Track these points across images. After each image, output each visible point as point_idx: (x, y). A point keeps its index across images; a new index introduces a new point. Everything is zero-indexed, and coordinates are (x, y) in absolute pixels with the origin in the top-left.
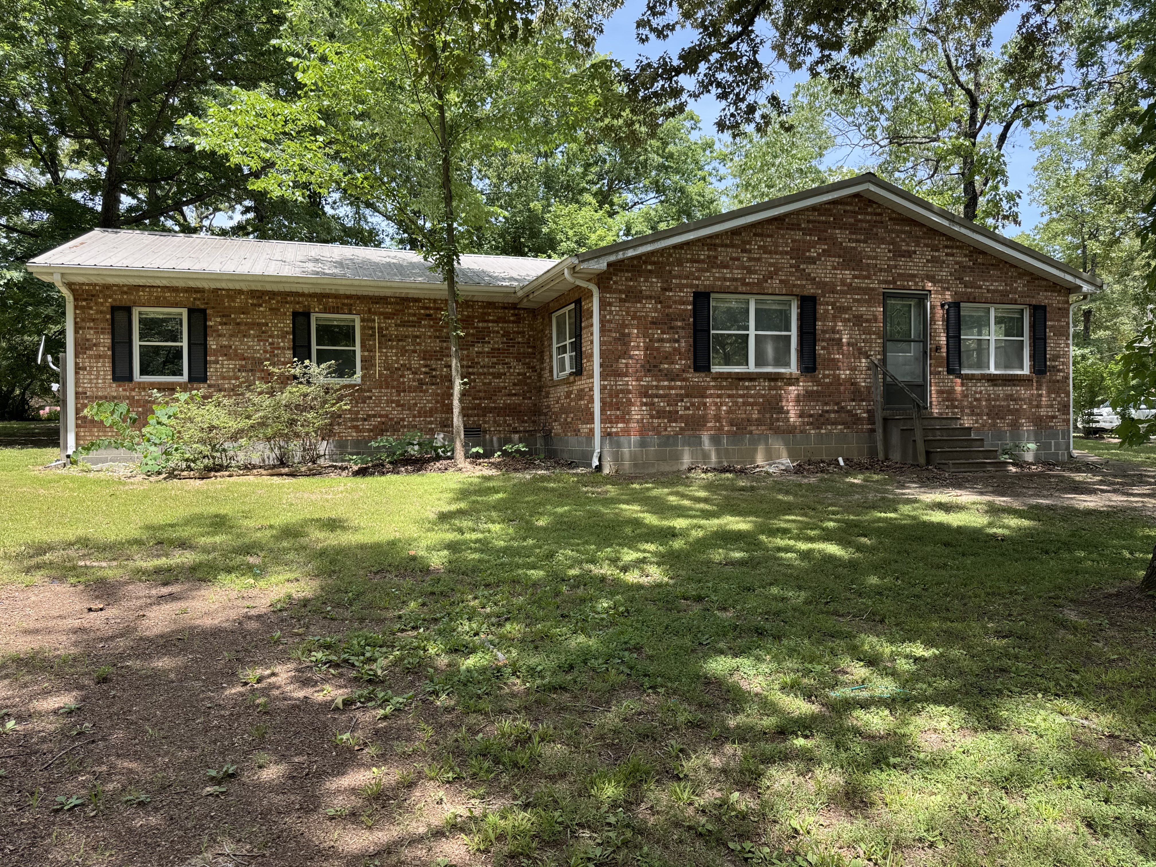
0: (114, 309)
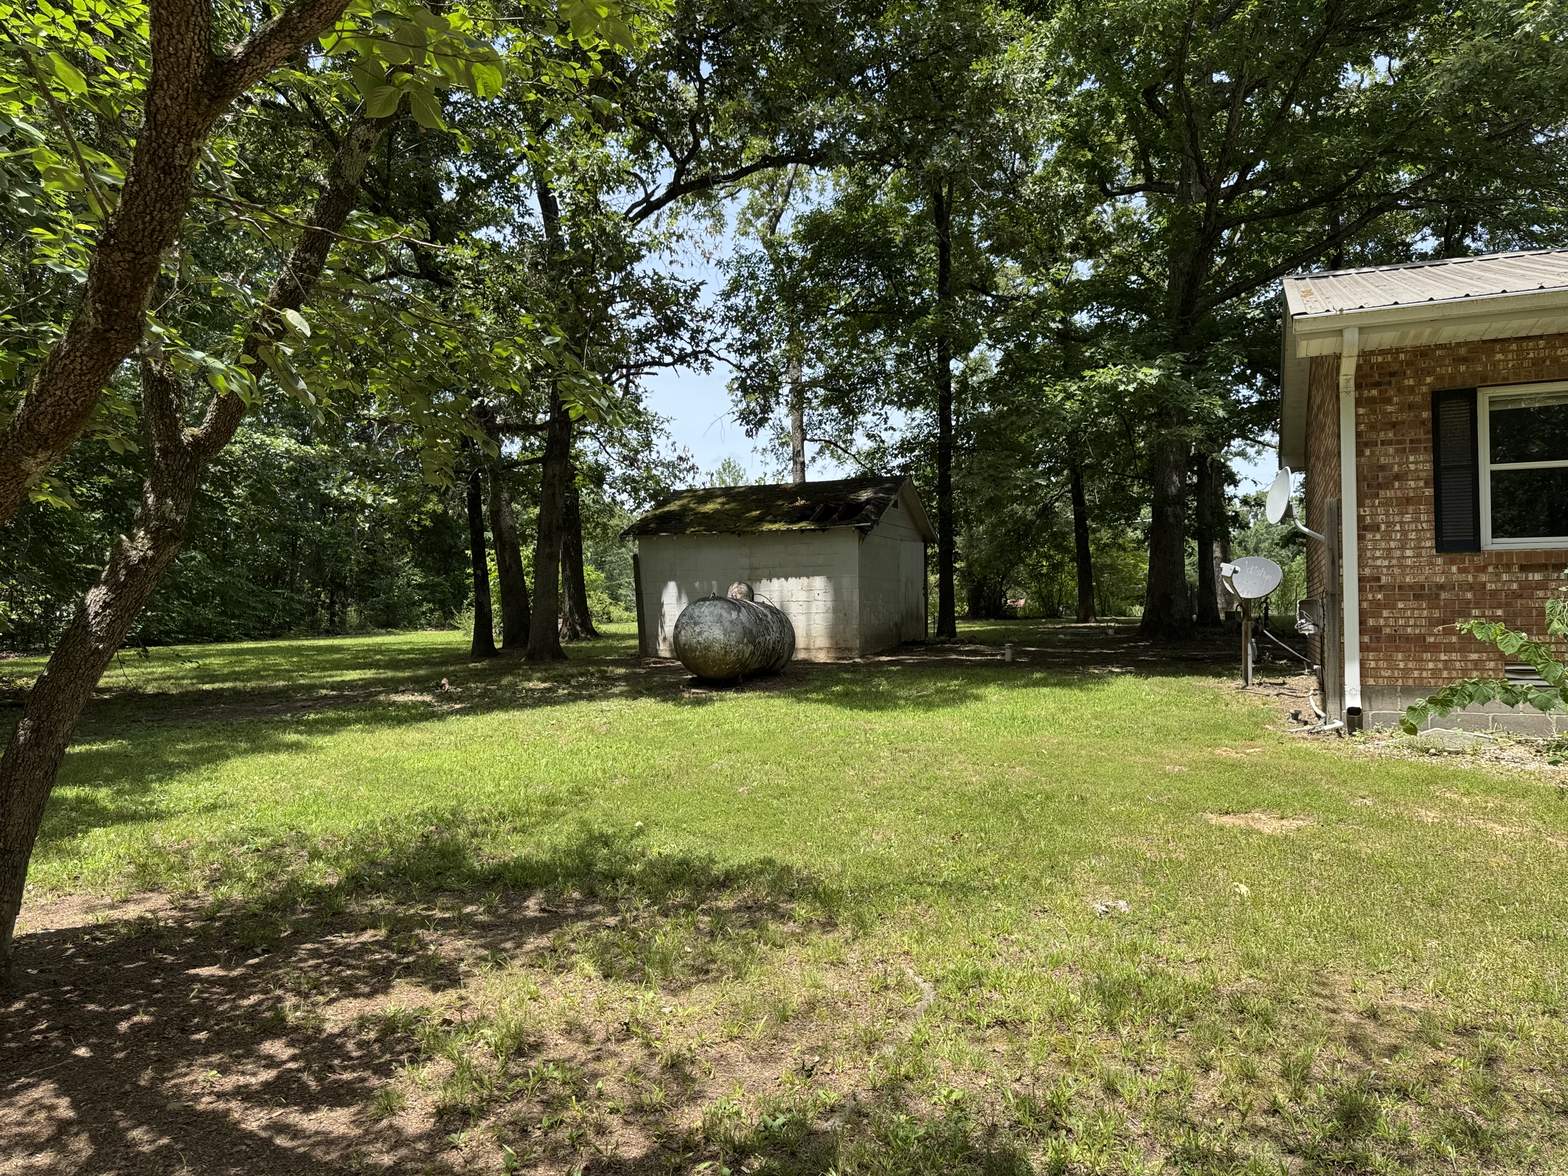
0: (1438, 398)
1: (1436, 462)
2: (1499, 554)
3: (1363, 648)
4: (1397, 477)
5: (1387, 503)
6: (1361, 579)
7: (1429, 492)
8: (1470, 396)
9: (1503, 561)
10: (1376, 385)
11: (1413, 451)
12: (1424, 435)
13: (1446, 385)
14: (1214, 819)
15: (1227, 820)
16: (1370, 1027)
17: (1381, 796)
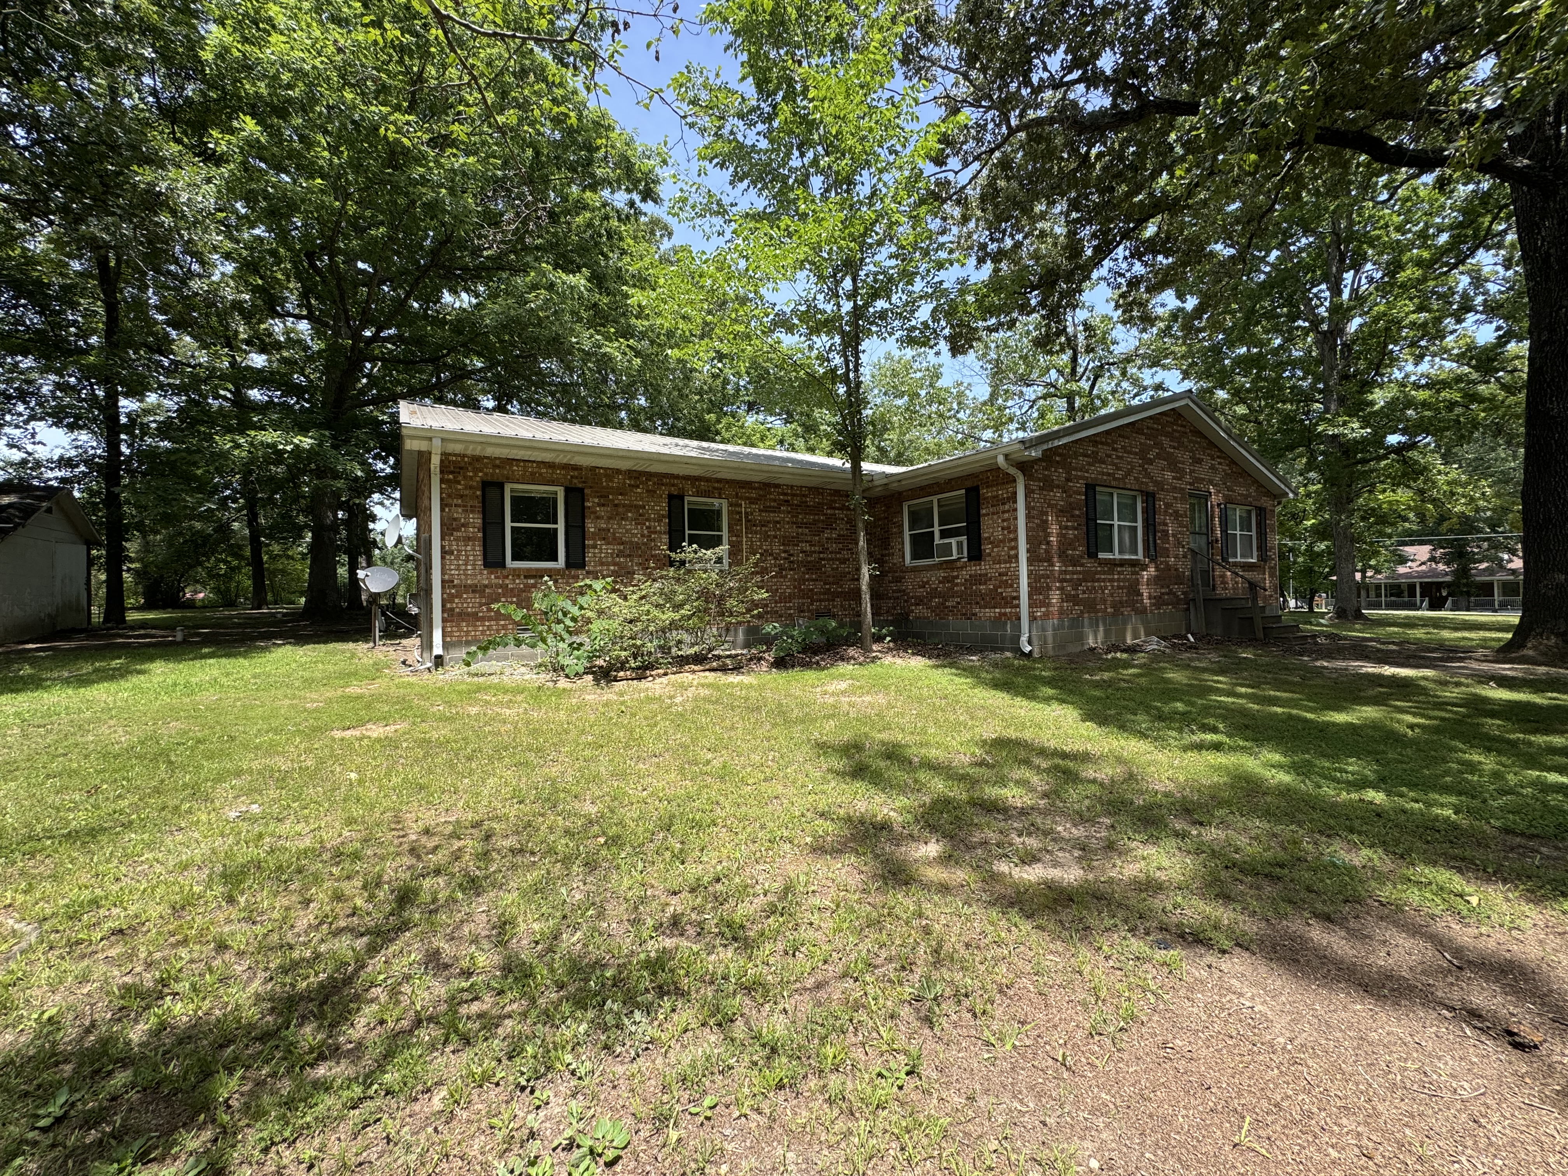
0: (485, 485)
1: (484, 519)
2: (514, 570)
3: (444, 620)
4: (463, 525)
5: (457, 539)
6: (443, 581)
7: (480, 535)
8: (501, 486)
9: (516, 573)
10: (452, 473)
11: (472, 512)
12: (477, 503)
13: (489, 479)
14: (338, 734)
15: (348, 733)
16: (424, 839)
17: (449, 704)
